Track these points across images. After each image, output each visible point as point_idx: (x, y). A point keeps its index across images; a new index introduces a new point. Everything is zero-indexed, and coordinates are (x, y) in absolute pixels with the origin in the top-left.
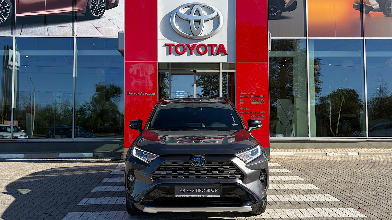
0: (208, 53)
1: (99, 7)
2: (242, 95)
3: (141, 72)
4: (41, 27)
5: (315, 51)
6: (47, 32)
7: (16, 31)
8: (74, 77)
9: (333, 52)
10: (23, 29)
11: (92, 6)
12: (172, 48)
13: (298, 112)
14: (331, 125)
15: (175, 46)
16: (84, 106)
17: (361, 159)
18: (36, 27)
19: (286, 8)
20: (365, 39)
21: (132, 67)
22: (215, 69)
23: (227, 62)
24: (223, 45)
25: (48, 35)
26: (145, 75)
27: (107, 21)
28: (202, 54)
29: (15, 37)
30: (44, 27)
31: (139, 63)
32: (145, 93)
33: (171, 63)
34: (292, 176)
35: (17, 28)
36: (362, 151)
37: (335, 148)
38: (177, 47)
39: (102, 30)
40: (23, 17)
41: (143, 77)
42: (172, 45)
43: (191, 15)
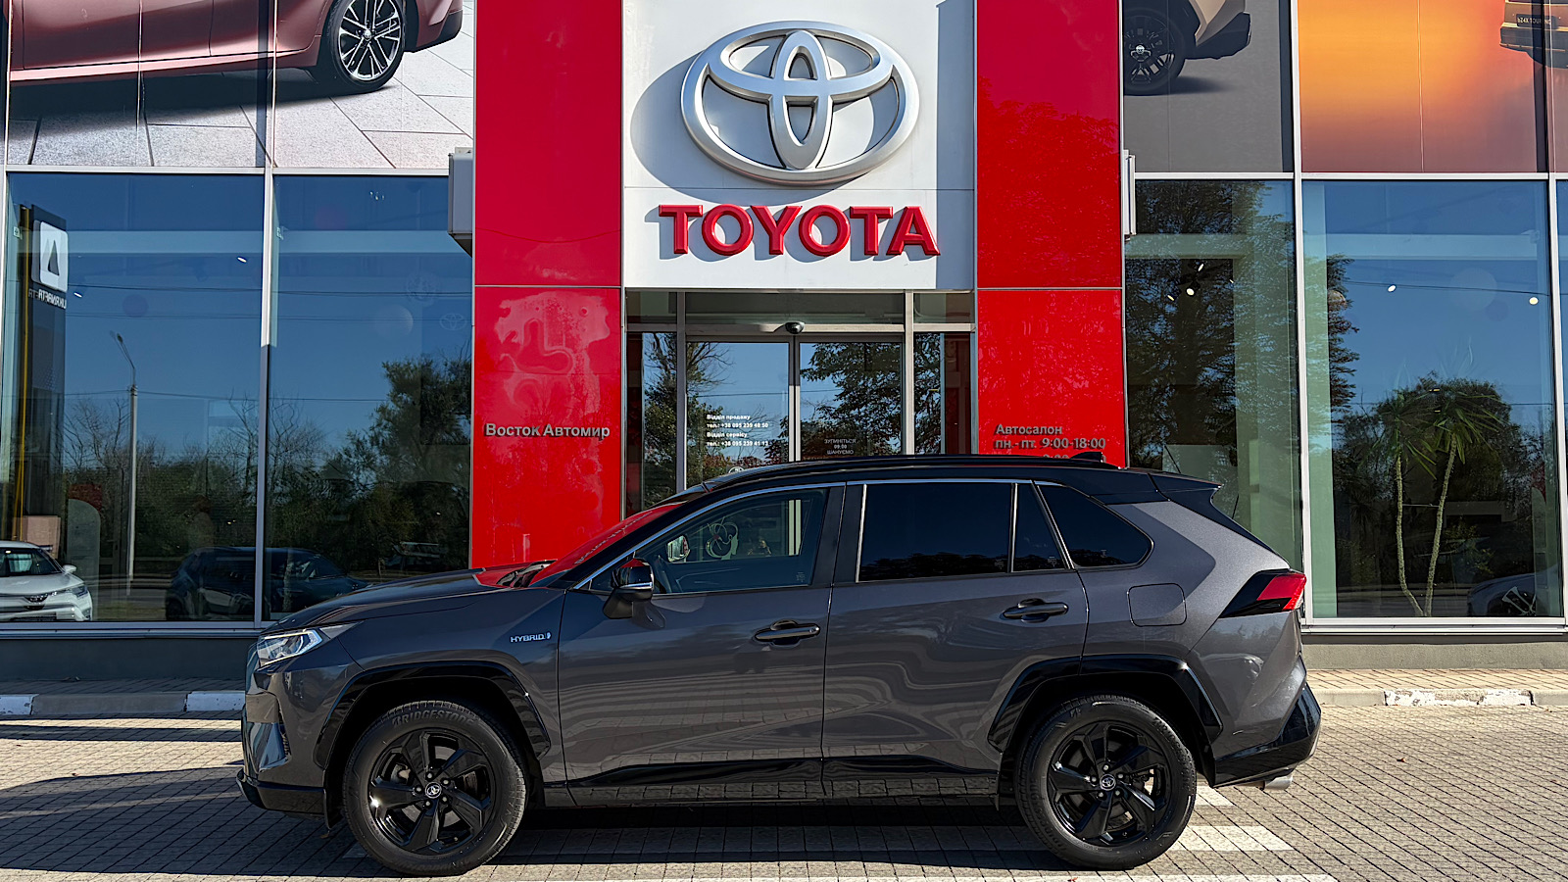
0: (848, 247)
1: (376, 38)
2: (1005, 436)
3: (546, 335)
4: (118, 127)
5: (1331, 233)
6: (148, 151)
7: (10, 145)
8: (262, 345)
9: (1413, 236)
10: (43, 140)
11: (344, 37)
12: (690, 223)
13: (1256, 502)
14: (1402, 564)
15: (699, 215)
16: (347, 452)
17: (1545, 728)
18: (101, 129)
19: (1203, 45)
20: (1557, 180)
21: (508, 310)
22: (886, 315)
23: (934, 288)
24: (916, 211)
25: (153, 165)
26: (567, 346)
27: (410, 103)
28: (822, 253)
29: (7, 172)
30: (134, 127)
31: (540, 295)
32: (567, 429)
33: (684, 291)
34: (1233, 827)
35: (17, 132)
36: (1546, 683)
37: (1423, 665)
38: (709, 220)
39: (390, 142)
40: (42, 83)
41: (555, 355)
42: (688, 211)
43: (772, 75)
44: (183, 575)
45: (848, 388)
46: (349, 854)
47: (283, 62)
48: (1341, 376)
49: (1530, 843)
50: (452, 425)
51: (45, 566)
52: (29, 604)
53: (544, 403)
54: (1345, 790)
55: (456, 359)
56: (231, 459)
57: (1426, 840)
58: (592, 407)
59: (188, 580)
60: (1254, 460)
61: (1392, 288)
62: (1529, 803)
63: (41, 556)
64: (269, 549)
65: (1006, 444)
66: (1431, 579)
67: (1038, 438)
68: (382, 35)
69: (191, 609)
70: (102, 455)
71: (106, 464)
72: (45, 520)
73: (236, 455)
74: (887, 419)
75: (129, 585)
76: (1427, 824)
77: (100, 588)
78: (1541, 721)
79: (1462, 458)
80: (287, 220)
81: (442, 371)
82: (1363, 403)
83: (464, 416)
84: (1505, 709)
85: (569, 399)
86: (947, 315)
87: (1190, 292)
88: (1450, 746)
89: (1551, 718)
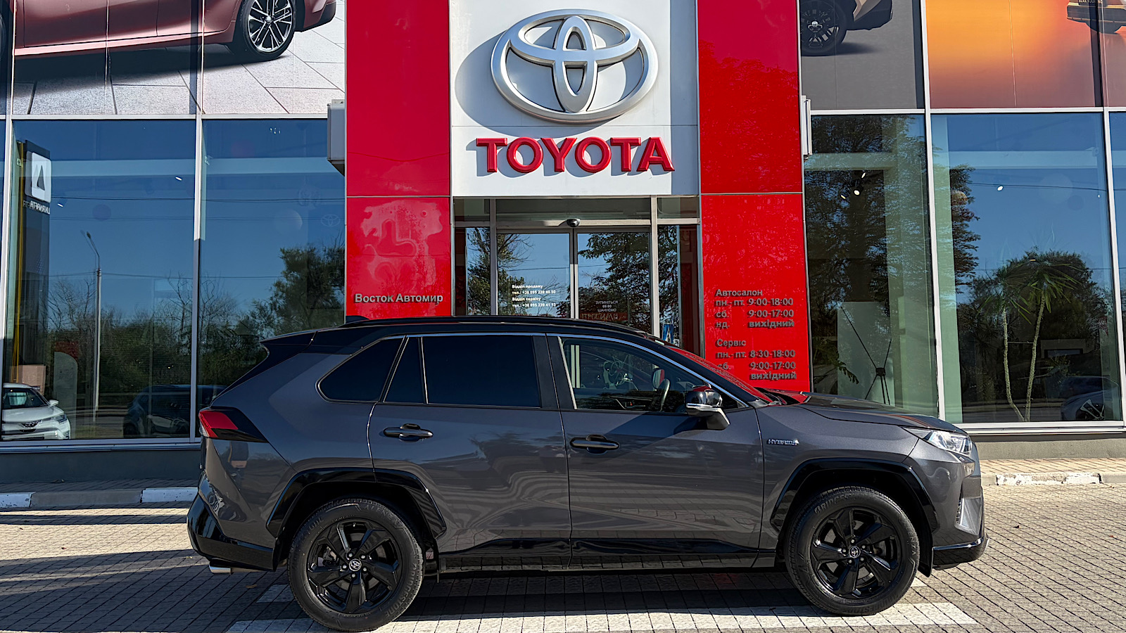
0: (609, 166)
1: (275, 22)
2: (723, 298)
3: (397, 231)
4: (92, 87)
5: (952, 150)
6: (113, 104)
7: (15, 101)
8: (195, 239)
9: (1010, 153)
10: (38, 97)
11: (252, 22)
12: (498, 151)
13: (903, 340)
14: (1008, 384)
15: (504, 145)
16: (253, 315)
17: (1109, 499)
18: (79, 89)
19: (859, 21)
20: (1109, 112)
21: (370, 214)
22: (638, 213)
23: (670, 194)
24: (657, 140)
25: (116, 114)
26: (412, 238)
27: (299, 68)
28: (591, 170)
29: (13, 120)
30: (103, 87)
31: (393, 202)
32: (413, 297)
33: (495, 198)
35: (20, 91)
36: (1110, 468)
37: (1025, 457)
38: (512, 149)
39: (285, 95)
40: (37, 57)
41: (405, 244)
42: (497, 142)
43: (555, 47)
44: (137, 406)
45: (615, 263)
46: (261, 600)
47: (209, 40)
49: (1092, 578)
50: (330, 294)
51: (36, 400)
52: (24, 428)
53: (396, 277)
55: (332, 247)
56: (169, 322)
57: (1020, 578)
58: (431, 280)
59: (140, 409)
60: (902, 311)
61: (1000, 188)
62: (1093, 551)
63: (33, 394)
64: (200, 386)
65: (723, 303)
66: (1029, 395)
67: (746, 298)
68: (279, 20)
69: (142, 431)
70: (75, 320)
71: (79, 326)
72: (36, 367)
73: (173, 319)
74: (644, 285)
75: (94, 414)
76: (1021, 567)
77: (77, 417)
78: (1106, 494)
79: (1049, 308)
80: (212, 151)
81: (321, 255)
83: (338, 287)
84: (1081, 487)
85: (414, 274)
86: (681, 212)
87: (857, 193)
88: (1041, 513)
89: (1113, 492)
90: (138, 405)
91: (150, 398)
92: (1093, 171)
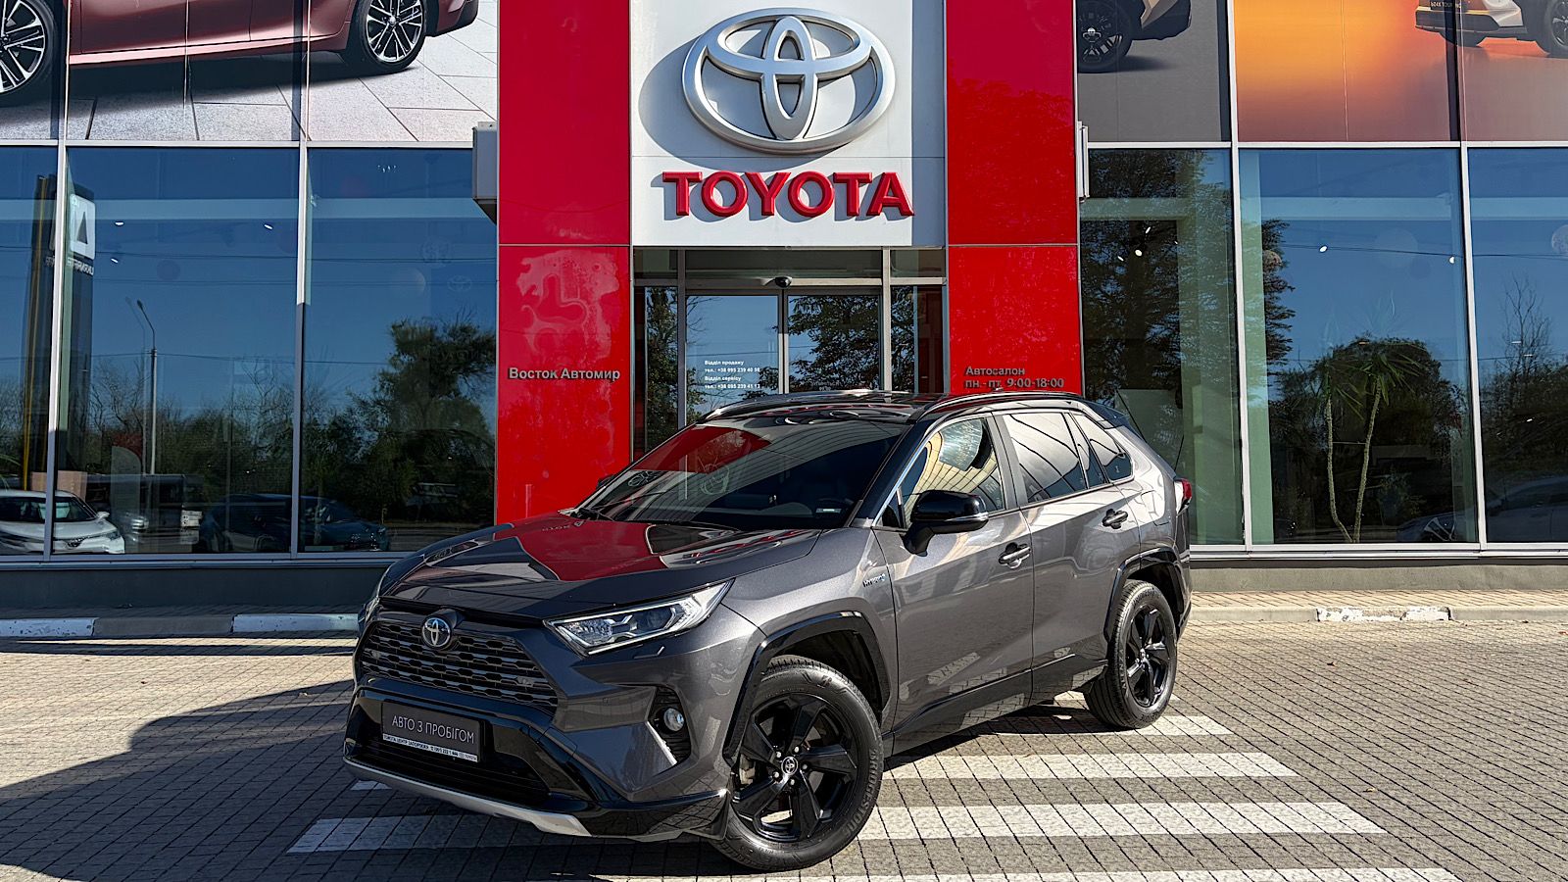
0: (832, 208)
1: (400, 24)
2: (972, 377)
3: (563, 289)
4: (167, 106)
5: (1265, 196)
6: (194, 127)
7: (69, 122)
8: (298, 303)
9: (1338, 199)
10: (99, 117)
11: (371, 23)
12: (691, 189)
13: (1199, 443)
14: (1333, 496)
15: (698, 181)
17: (1461, 638)
18: (151, 107)
19: (1148, 28)
20: (1468, 148)
21: (529, 267)
22: (865, 270)
23: (911, 245)
24: (893, 176)
25: (198, 140)
26: (581, 298)
27: (431, 83)
28: (808, 214)
29: (67, 147)
30: (181, 106)
31: (557, 252)
32: (582, 372)
33: (684, 249)
34: (1180, 717)
35: (75, 111)
36: (1463, 601)
37: (1352, 587)
38: (707, 186)
39: (414, 118)
40: (98, 66)
41: (571, 306)
42: (689, 177)
43: (764, 56)
44: (210, 520)
45: (823, 343)
47: (316, 46)
48: (1278, 331)
49: (1441, 728)
51: (81, 513)
54: (1279, 688)
57: (1350, 726)
58: (604, 351)
59: (214, 524)
60: (1197, 404)
62: (1442, 697)
65: (974, 384)
66: (1359, 511)
67: (1004, 378)
68: (406, 21)
78: (1458, 633)
79: (1387, 400)
80: (320, 189)
82: (1300, 360)
84: (1426, 624)
85: (584, 343)
86: (921, 270)
87: (1139, 253)
88: (1375, 653)
89: (1466, 631)
90: (213, 520)
91: (228, 509)
92: (1446, 224)
